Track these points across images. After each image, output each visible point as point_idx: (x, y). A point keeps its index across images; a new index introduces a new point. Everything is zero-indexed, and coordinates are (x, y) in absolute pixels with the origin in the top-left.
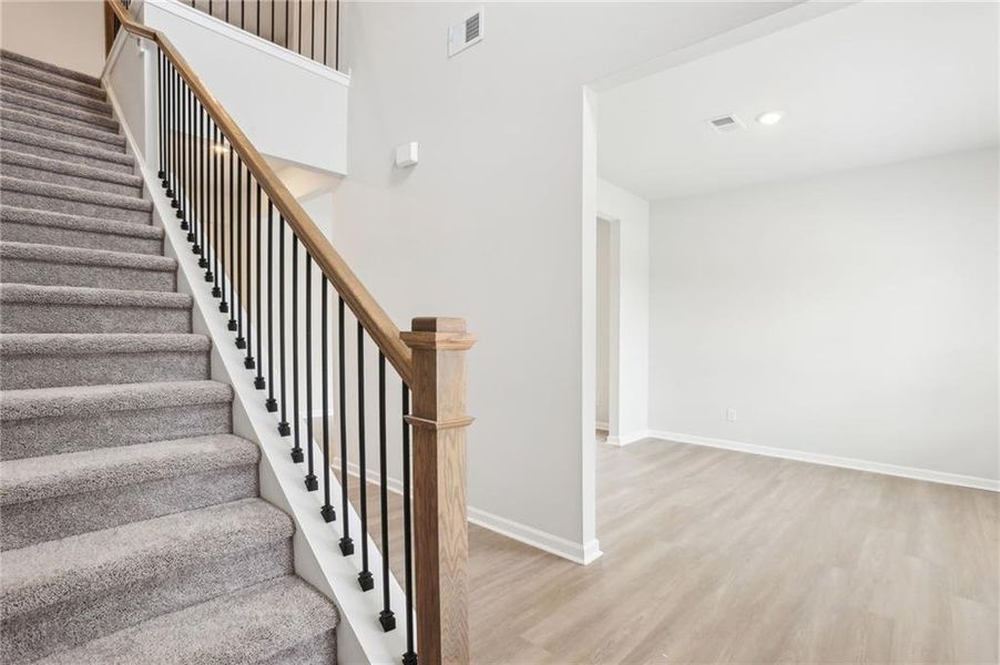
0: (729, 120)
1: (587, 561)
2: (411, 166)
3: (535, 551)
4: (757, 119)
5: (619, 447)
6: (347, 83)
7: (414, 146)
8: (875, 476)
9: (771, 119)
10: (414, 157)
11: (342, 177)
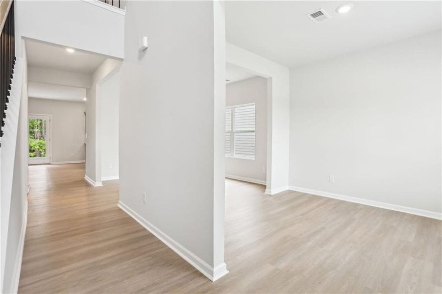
0: (320, 13)
1: (215, 279)
2: (145, 49)
3: (190, 267)
4: (337, 11)
5: (270, 195)
6: (124, 13)
7: (145, 39)
8: (413, 217)
9: (344, 10)
10: (146, 44)
11: (122, 60)
